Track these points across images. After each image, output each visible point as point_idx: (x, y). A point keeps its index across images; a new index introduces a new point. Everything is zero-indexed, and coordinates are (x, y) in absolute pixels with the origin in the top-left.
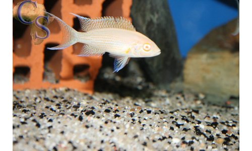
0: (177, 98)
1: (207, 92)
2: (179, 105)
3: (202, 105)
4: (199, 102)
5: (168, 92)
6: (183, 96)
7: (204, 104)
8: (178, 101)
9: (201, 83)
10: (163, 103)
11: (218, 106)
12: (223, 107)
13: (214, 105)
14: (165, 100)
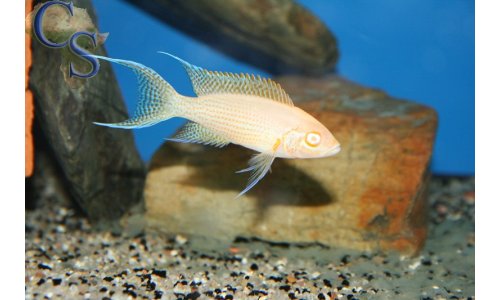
0: (132, 248)
1: (192, 231)
2: (133, 261)
3: (180, 259)
4: (174, 253)
5: (115, 235)
6: (143, 242)
7: (184, 256)
8: (133, 252)
9: (178, 216)
10: (99, 260)
11: (212, 258)
12: (219, 260)
13: (203, 257)
14: (106, 253)
